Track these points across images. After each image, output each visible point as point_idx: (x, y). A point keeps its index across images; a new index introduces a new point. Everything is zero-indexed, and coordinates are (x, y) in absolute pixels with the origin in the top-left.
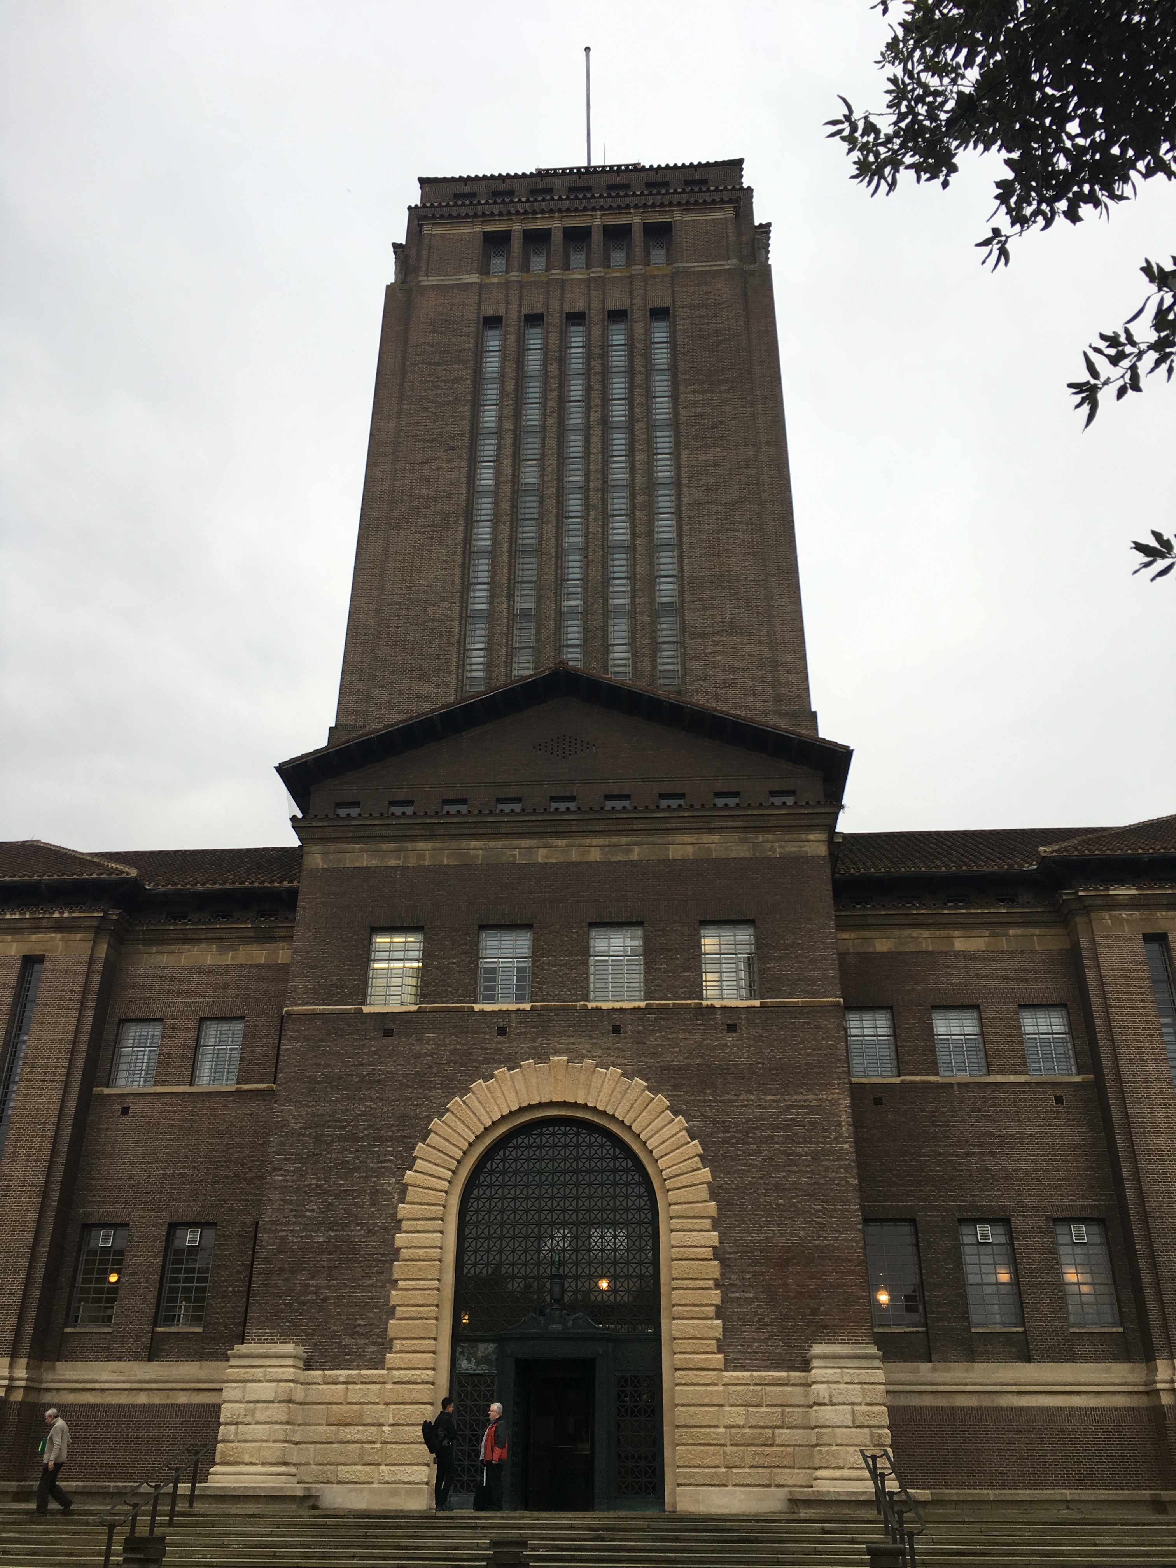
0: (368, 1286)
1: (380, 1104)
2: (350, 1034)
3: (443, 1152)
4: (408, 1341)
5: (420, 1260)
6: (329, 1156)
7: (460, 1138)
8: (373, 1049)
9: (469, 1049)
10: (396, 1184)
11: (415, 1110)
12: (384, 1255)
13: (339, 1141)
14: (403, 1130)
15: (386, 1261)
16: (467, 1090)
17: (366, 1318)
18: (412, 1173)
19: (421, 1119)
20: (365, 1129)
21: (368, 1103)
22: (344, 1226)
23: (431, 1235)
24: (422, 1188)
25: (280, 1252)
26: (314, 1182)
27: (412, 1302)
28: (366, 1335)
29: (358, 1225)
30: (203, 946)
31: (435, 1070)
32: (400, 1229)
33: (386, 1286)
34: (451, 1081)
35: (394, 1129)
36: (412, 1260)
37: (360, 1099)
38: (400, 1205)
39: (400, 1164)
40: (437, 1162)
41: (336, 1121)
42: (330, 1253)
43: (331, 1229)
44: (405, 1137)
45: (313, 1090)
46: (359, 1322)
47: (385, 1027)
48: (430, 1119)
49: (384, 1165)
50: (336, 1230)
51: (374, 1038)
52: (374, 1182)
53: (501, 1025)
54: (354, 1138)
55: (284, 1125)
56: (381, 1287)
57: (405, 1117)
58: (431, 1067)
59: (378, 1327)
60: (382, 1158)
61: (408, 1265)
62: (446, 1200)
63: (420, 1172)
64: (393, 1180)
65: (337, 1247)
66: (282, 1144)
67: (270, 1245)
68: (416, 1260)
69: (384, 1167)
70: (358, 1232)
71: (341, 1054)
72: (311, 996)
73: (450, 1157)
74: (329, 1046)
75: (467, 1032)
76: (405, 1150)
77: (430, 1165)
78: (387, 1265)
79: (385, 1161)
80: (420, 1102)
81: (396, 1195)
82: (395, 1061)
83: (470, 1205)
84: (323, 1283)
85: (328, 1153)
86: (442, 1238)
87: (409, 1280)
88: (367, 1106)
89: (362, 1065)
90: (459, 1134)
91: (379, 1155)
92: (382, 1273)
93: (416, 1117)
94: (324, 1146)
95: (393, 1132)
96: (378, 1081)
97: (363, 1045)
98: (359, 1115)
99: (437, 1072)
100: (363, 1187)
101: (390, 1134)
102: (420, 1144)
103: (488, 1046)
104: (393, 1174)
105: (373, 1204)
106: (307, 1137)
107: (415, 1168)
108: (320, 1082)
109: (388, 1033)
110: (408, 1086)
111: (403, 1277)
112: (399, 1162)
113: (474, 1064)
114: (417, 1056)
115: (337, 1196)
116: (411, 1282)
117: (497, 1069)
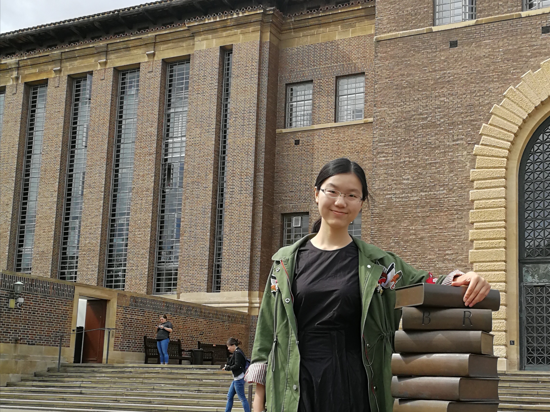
0: (452, 228)
1: (451, 98)
2: (424, 49)
3: (502, 129)
4: (484, 264)
5: (490, 208)
6: (416, 140)
7: (515, 116)
8: (442, 58)
9: (519, 48)
10: (467, 155)
11: (479, 100)
12: (462, 206)
13: (423, 128)
14: (471, 116)
15: (464, 210)
16: (519, 79)
17: (453, 249)
18: (480, 146)
19: (484, 106)
20: (441, 118)
21: (442, 99)
22: (432, 188)
23: (497, 189)
24: (488, 156)
25: (388, 209)
26: (407, 159)
27: (485, 237)
28: (453, 260)
29: (441, 186)
30: (332, 28)
31: (492, 68)
32: (473, 187)
33: (465, 228)
34: (506, 74)
35: (463, 115)
36: (484, 208)
37: (436, 97)
38: (472, 170)
39: (469, 141)
40: (498, 136)
41: (419, 115)
42: (423, 207)
43: (421, 191)
44: (472, 121)
45: (401, 94)
46: (447, 252)
47: (451, 40)
48: (490, 105)
49: (457, 142)
50: (426, 191)
51: (443, 50)
52: (451, 155)
53: (545, 25)
54: (434, 125)
55: (382, 122)
56: (461, 228)
57: (471, 106)
58: (489, 66)
59: (461, 255)
60: (455, 138)
61: (481, 212)
62: (507, 164)
63: (486, 145)
64: (465, 153)
65: (428, 203)
66: (383, 135)
67: (381, 204)
68: (487, 208)
69: (458, 144)
70: (441, 192)
71: (419, 65)
72: (394, 24)
73: (508, 131)
74: (409, 60)
75: (517, 35)
76: (473, 130)
77: (493, 139)
78: (465, 213)
79: (457, 140)
80: (482, 93)
81: (468, 163)
82: (460, 65)
83: (527, 168)
84: (420, 227)
85: (415, 138)
86: (506, 191)
87: (482, 222)
88: (442, 101)
89: (435, 71)
90: (515, 114)
91: (453, 136)
92: (462, 218)
93: (480, 105)
94: (412, 133)
95: (462, 118)
96: (448, 81)
97: (435, 56)
98: (436, 108)
99: (494, 69)
100: (443, 160)
101: (460, 119)
102: (484, 124)
103: (535, 43)
104: (465, 149)
105: (451, 171)
106: (399, 128)
107: (481, 143)
108: (405, 88)
109: (454, 44)
110: (472, 83)
111: (477, 220)
112: (469, 139)
113: (524, 59)
114: (478, 59)
115: (424, 168)
116: (483, 224)
117: (543, 60)
